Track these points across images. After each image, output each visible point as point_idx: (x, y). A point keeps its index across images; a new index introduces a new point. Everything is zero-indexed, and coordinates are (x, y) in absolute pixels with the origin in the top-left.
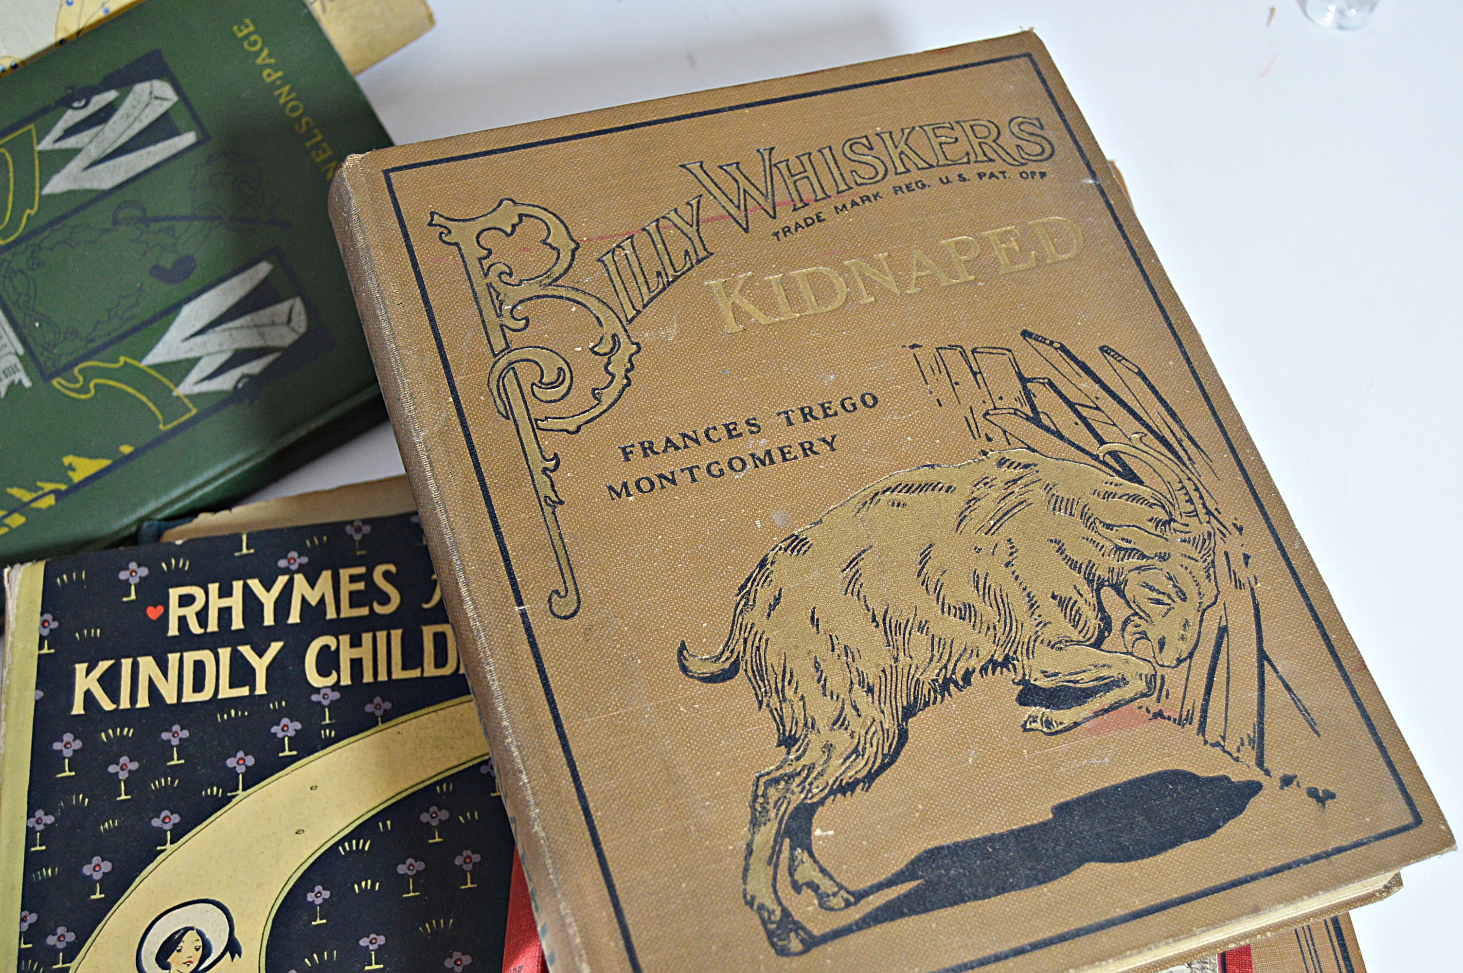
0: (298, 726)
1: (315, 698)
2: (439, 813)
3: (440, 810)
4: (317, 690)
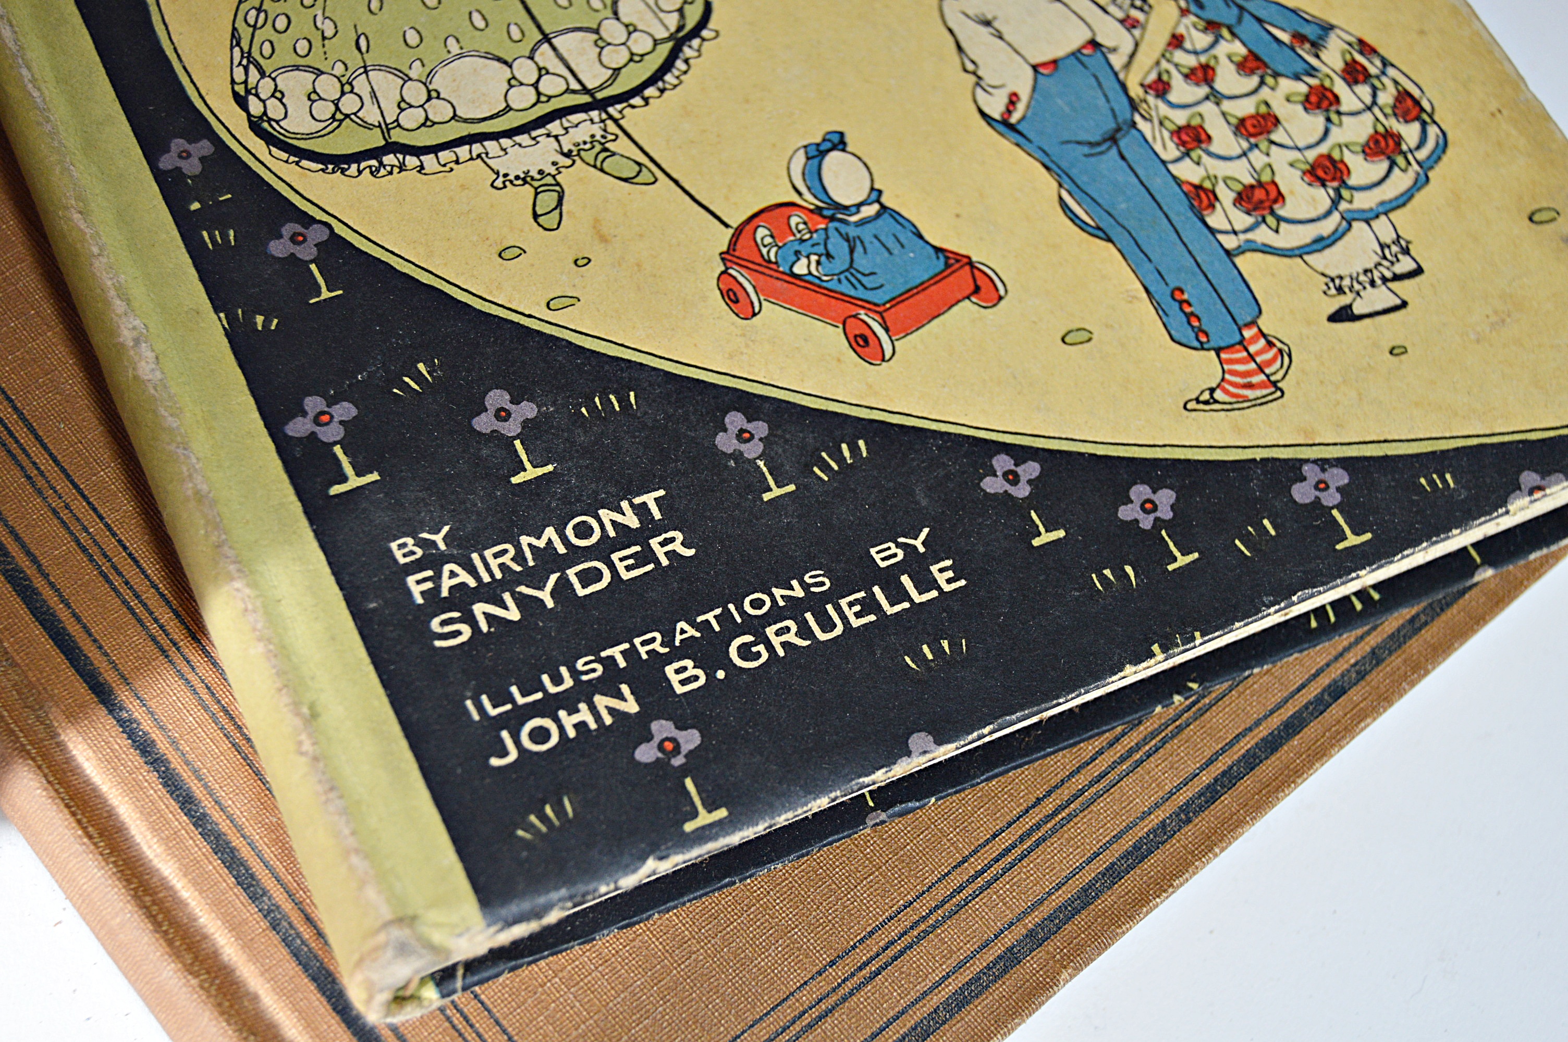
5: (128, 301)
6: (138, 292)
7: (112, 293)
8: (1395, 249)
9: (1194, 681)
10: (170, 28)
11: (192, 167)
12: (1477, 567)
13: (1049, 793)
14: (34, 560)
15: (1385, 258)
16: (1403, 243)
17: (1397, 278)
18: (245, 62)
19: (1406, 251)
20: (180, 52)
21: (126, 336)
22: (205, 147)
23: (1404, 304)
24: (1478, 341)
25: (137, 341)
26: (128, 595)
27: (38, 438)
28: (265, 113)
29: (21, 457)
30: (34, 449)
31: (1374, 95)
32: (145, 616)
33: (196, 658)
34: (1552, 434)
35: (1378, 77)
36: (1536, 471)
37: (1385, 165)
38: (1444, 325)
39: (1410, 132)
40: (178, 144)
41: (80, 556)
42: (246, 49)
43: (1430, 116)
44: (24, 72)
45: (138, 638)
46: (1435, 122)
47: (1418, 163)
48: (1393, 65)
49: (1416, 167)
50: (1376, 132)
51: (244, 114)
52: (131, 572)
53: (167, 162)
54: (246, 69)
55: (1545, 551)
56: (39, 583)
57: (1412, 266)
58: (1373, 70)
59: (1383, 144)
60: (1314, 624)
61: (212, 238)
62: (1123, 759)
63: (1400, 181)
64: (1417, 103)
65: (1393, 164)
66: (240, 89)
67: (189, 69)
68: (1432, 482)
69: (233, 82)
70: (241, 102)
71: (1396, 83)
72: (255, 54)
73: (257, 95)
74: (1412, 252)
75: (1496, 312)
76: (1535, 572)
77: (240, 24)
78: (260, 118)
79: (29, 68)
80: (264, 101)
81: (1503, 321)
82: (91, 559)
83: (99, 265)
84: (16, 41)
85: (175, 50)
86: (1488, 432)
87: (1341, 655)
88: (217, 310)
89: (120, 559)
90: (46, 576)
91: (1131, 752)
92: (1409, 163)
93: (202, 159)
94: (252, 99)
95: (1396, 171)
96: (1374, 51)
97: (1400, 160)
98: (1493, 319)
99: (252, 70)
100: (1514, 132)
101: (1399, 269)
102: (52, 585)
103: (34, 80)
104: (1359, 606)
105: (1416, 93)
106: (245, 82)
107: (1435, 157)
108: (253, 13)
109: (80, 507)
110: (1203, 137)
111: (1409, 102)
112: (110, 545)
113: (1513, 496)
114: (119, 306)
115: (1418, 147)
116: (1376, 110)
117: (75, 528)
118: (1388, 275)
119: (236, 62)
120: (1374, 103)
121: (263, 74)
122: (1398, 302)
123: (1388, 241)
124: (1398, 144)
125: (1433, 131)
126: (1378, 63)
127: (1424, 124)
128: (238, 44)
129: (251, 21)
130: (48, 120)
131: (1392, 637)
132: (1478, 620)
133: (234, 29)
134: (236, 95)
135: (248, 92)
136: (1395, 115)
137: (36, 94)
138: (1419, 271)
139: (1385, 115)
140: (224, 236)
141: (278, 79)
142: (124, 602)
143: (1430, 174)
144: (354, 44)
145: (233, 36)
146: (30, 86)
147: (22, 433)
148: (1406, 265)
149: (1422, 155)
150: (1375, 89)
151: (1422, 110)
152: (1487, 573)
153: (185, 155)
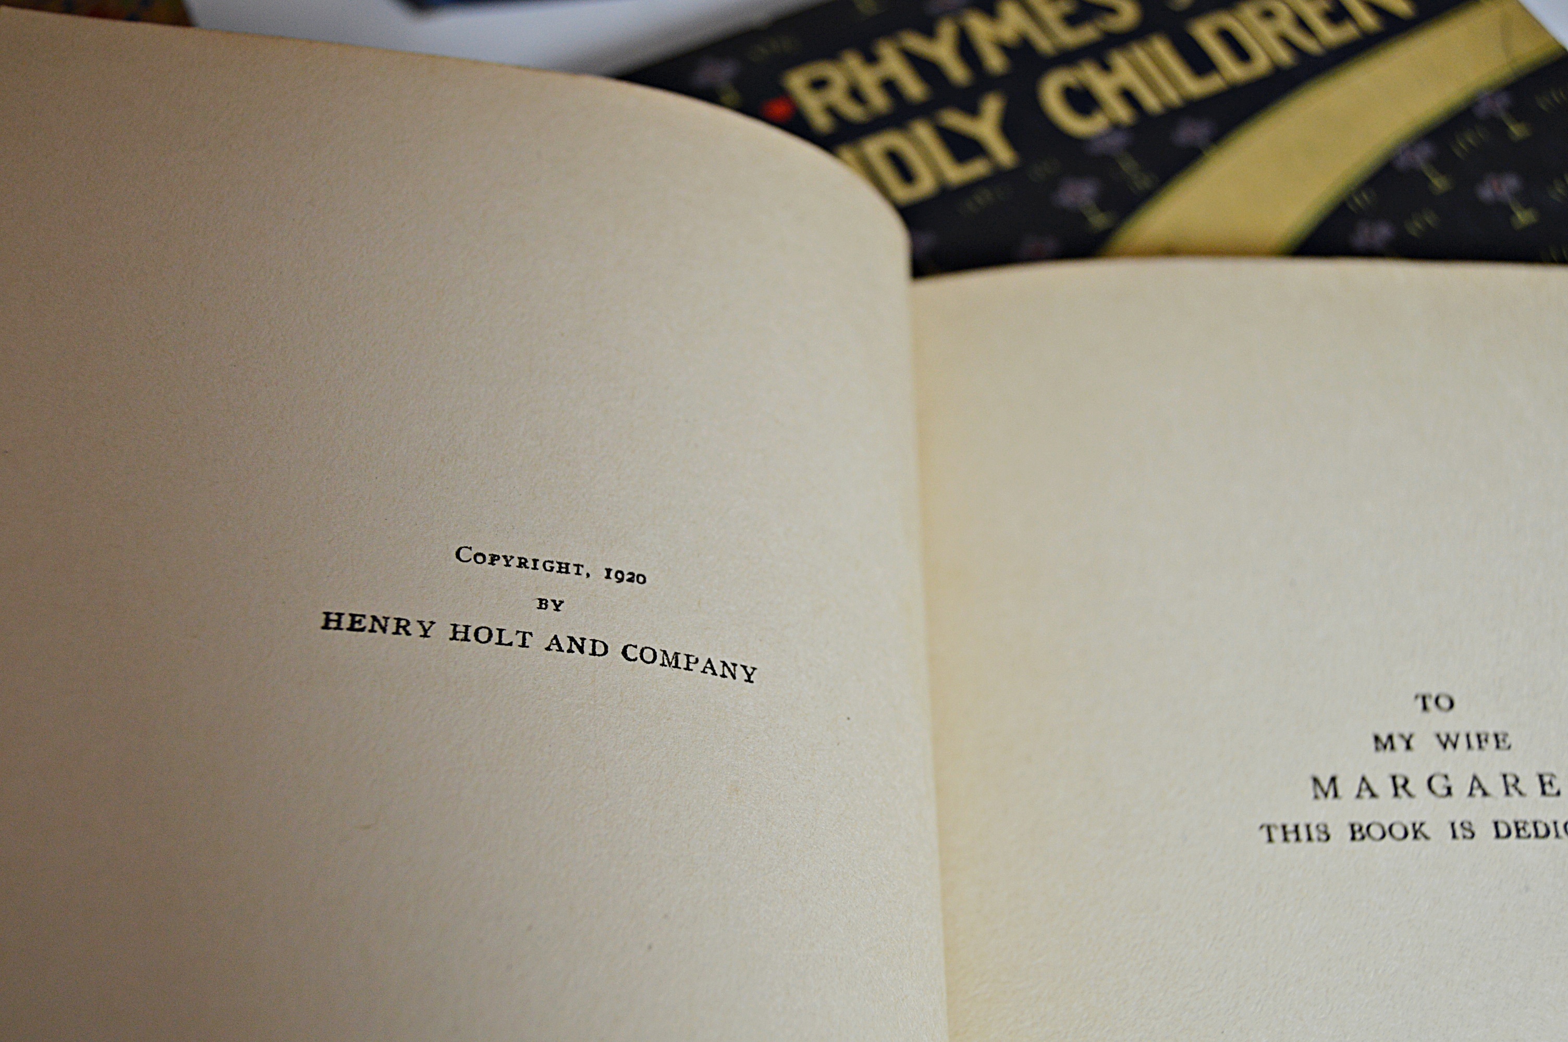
1: (1093, 150)
4: (1090, 139)
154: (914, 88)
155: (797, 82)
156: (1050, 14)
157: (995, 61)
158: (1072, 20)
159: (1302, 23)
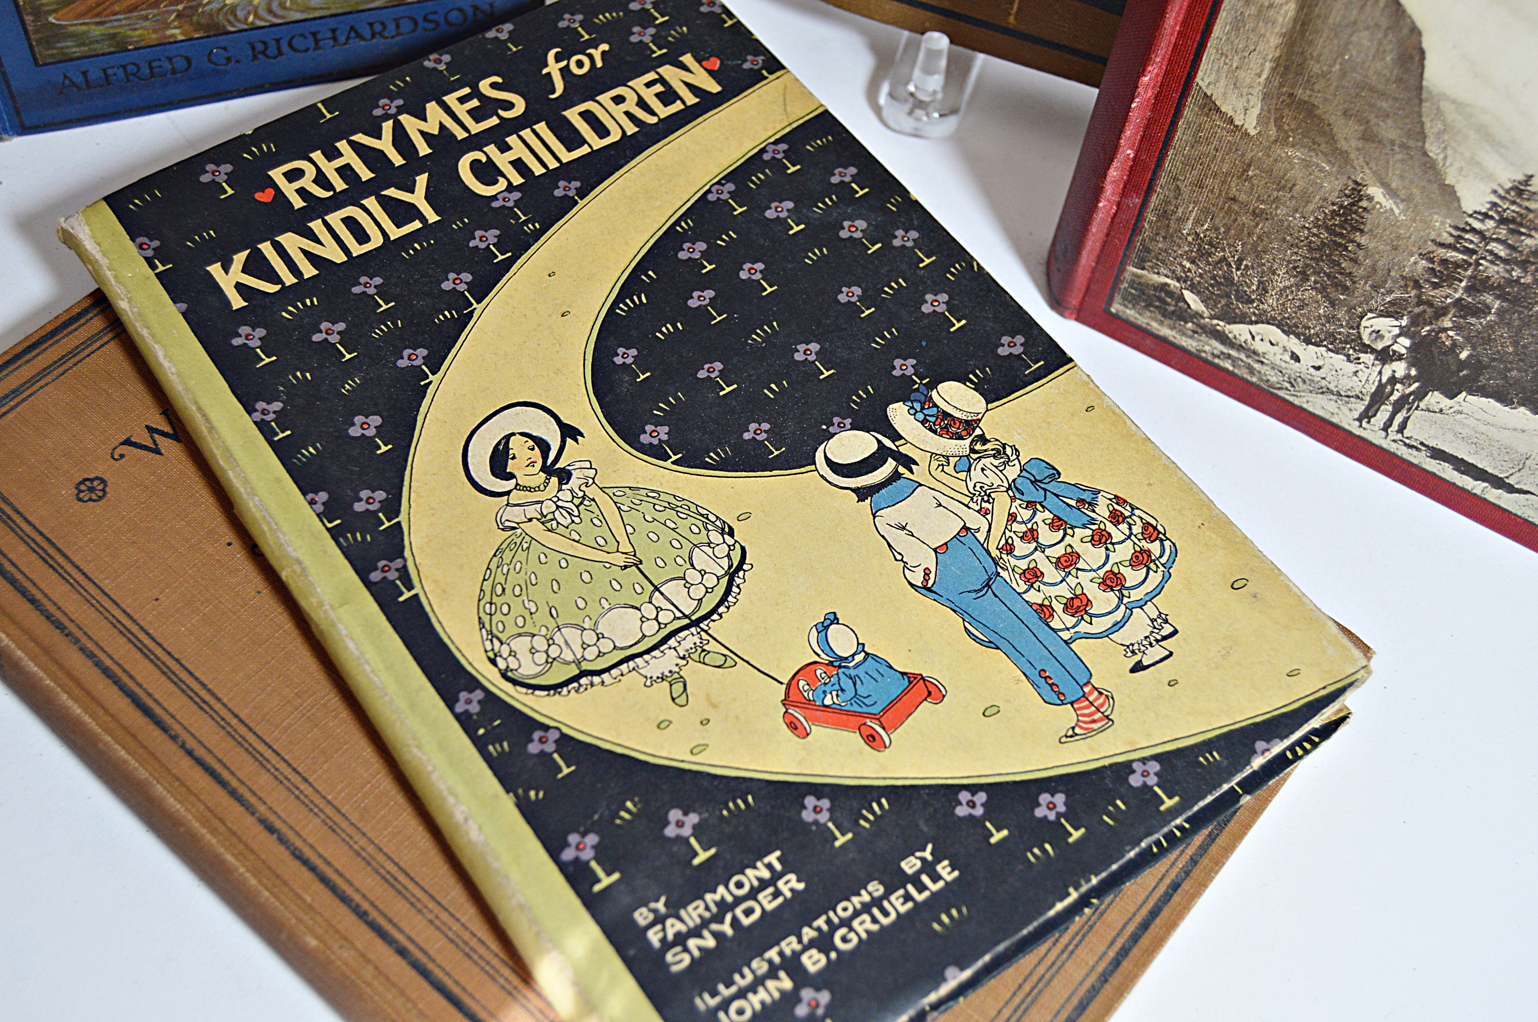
0: (497, 232)
1: (495, 204)
2: (695, 247)
3: (694, 244)
4: (494, 198)
5: (456, 796)
6: (460, 789)
7: (446, 793)
8: (1159, 621)
9: (1094, 898)
10: (444, 624)
11: (475, 708)
12: (1240, 796)
13: (1025, 980)
14: (426, 953)
15: (1155, 628)
16: (1164, 616)
17: (1164, 638)
18: (490, 637)
19: (1166, 621)
20: (452, 637)
21: (459, 817)
22: (479, 695)
23: (1171, 654)
24: (1217, 668)
25: (466, 820)
26: (483, 964)
27: (412, 879)
28: (508, 667)
29: (404, 892)
30: (411, 886)
31: (1130, 529)
32: (496, 975)
33: (530, 995)
34: (1268, 716)
35: (1130, 517)
36: (1264, 740)
37: (1145, 570)
38: (1196, 662)
39: (1155, 548)
40: (463, 695)
41: (451, 946)
42: (489, 629)
43: (1164, 535)
44: (367, 667)
45: (493, 989)
46: (1168, 539)
47: (1162, 565)
48: (1138, 509)
49: (1162, 569)
50: (1136, 552)
51: (496, 670)
52: (482, 950)
53: (460, 708)
54: (491, 641)
55: (1277, 778)
56: (431, 966)
57: (1172, 629)
58: (1127, 514)
59: (1141, 558)
60: (1155, 850)
61: (495, 748)
62: (1063, 952)
63: (1155, 579)
64: (1155, 528)
65: (1149, 569)
66: (491, 655)
67: (460, 647)
68: (1206, 759)
69: (486, 651)
70: (493, 662)
71: (1141, 519)
72: (495, 631)
73: (501, 656)
74: (1170, 621)
75: (1223, 648)
76: (1274, 792)
77: (482, 615)
78: (506, 670)
79: (368, 664)
80: (505, 659)
81: (1228, 653)
82: (457, 946)
83: (435, 776)
84: (358, 649)
85: (449, 637)
86: (1232, 722)
87: (1173, 864)
88: (508, 792)
89: (473, 943)
90: (433, 961)
91: (1066, 947)
92: (1157, 567)
93: (480, 702)
94: (499, 659)
95: (1151, 572)
96: (1125, 501)
97: (1152, 566)
98: (1223, 652)
99: (495, 640)
100: (1214, 536)
101: (1164, 633)
102: (439, 966)
103: (373, 671)
104: (1178, 834)
105: (1154, 523)
106: (493, 650)
107: (1171, 560)
108: (488, 606)
109: (444, 916)
110: (1039, 574)
111: (1151, 529)
112: (466, 936)
113: (1253, 758)
114: (451, 800)
115: (1161, 557)
116: (1133, 537)
117: (444, 929)
118: (1159, 637)
119: (485, 638)
120: (1131, 534)
121: (502, 643)
122: (1167, 653)
123: (1155, 617)
124: (1149, 556)
125: (1167, 544)
126: (1128, 508)
127: (1162, 541)
128: (484, 627)
129: (488, 611)
130: (386, 694)
131: (1200, 847)
132: (1248, 827)
133: (480, 618)
134: (489, 658)
135: (496, 655)
136: (1145, 539)
137: (376, 679)
138: (1175, 632)
139: (1139, 540)
140: (502, 746)
141: (511, 644)
142: (482, 969)
143: (1171, 571)
144: (548, 614)
145: (480, 623)
146: (371, 675)
147: (401, 877)
148: (1167, 630)
149: (1163, 560)
150: (1130, 525)
151: (1159, 532)
152: (1246, 799)
153: (469, 702)
154: (365, 174)
155: (277, 174)
156: (461, 111)
157: (424, 149)
158: (477, 115)
159: (642, 104)
